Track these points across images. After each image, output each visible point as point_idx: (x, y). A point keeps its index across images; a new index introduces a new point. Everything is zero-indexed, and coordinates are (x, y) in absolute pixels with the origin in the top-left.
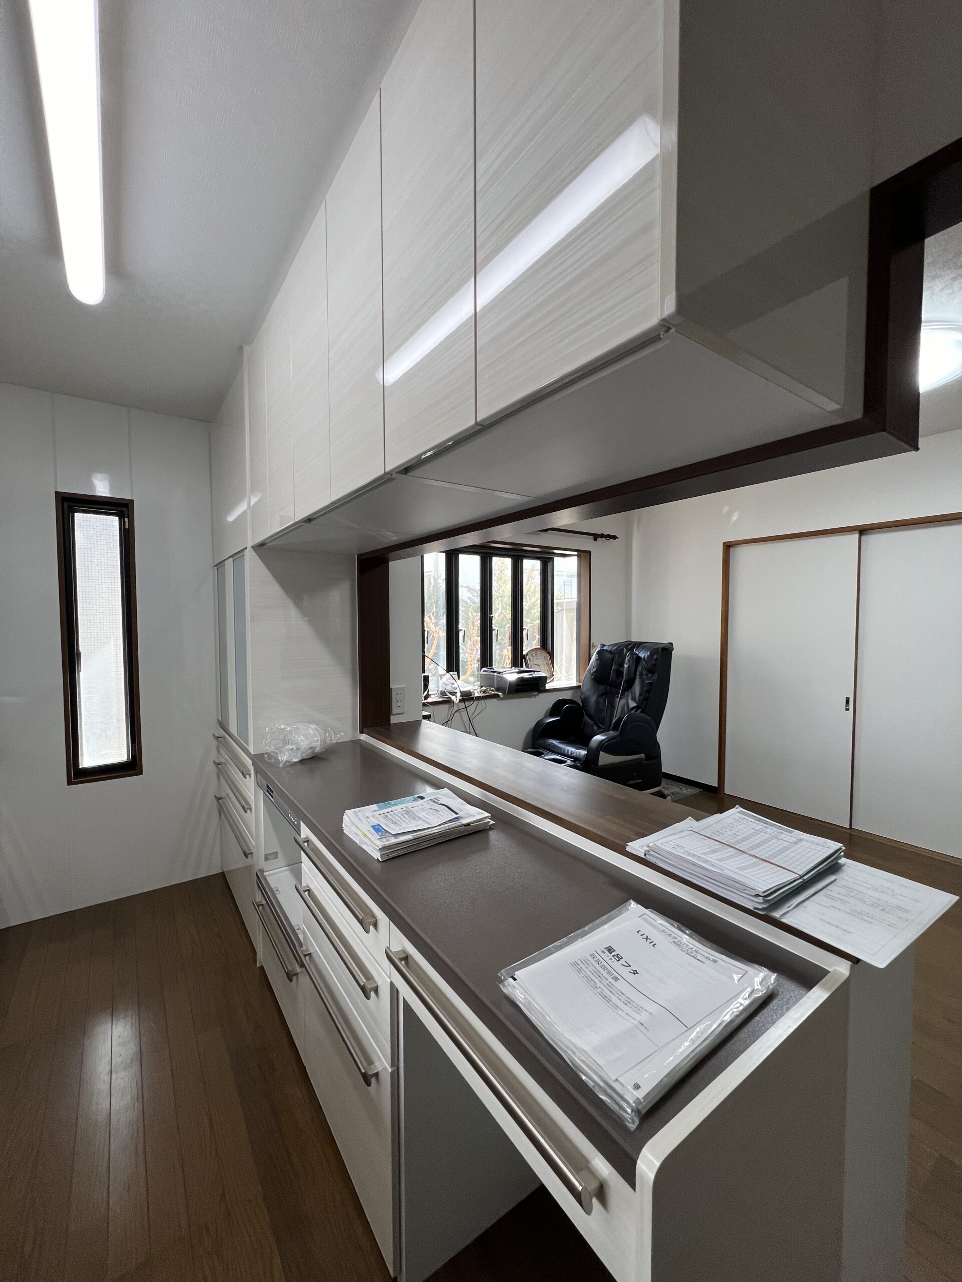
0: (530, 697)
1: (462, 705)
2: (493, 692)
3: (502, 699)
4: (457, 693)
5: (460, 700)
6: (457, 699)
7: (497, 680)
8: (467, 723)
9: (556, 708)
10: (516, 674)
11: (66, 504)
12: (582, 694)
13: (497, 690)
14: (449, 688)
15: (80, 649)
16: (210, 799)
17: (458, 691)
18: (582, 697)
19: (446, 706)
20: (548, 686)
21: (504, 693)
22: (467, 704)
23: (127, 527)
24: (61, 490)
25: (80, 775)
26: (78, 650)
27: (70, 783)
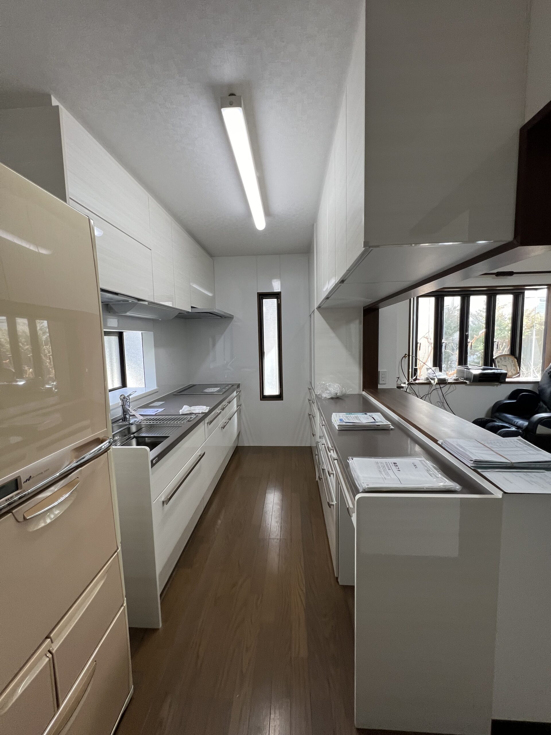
0: (494, 385)
1: (438, 386)
2: (462, 381)
3: (469, 385)
4: (435, 379)
5: (437, 384)
6: (435, 382)
7: (466, 373)
8: (442, 397)
9: (514, 394)
10: (481, 370)
11: (260, 297)
12: (539, 387)
13: (466, 379)
14: (431, 376)
15: (265, 351)
16: (307, 415)
17: (436, 378)
18: (539, 389)
19: (428, 386)
20: (507, 380)
21: (470, 382)
22: (442, 386)
23: (279, 303)
24: (259, 292)
25: (264, 398)
26: (264, 351)
27: (261, 400)
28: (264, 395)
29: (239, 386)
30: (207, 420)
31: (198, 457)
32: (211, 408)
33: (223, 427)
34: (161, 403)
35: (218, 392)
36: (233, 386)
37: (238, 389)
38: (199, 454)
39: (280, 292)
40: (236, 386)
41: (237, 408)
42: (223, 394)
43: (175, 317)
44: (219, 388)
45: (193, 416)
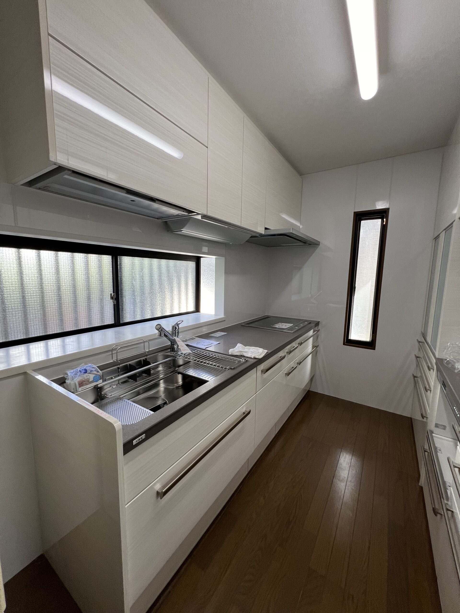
11: (358, 217)
23: (385, 224)
24: (357, 210)
25: (348, 342)
26: (355, 286)
27: (344, 344)
28: (349, 338)
29: (317, 324)
30: (262, 367)
31: (241, 416)
32: (269, 352)
33: (288, 374)
34: (223, 333)
35: (289, 330)
36: (310, 323)
37: (317, 327)
38: (244, 410)
39: (388, 209)
40: (313, 325)
41: (312, 350)
42: (294, 332)
43: (246, 241)
44: (293, 324)
45: (242, 360)
